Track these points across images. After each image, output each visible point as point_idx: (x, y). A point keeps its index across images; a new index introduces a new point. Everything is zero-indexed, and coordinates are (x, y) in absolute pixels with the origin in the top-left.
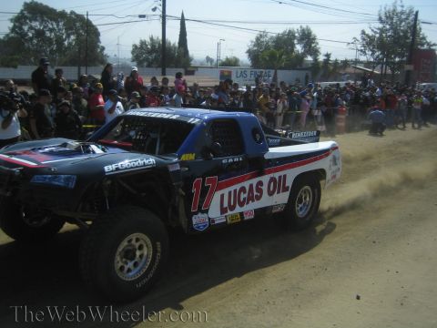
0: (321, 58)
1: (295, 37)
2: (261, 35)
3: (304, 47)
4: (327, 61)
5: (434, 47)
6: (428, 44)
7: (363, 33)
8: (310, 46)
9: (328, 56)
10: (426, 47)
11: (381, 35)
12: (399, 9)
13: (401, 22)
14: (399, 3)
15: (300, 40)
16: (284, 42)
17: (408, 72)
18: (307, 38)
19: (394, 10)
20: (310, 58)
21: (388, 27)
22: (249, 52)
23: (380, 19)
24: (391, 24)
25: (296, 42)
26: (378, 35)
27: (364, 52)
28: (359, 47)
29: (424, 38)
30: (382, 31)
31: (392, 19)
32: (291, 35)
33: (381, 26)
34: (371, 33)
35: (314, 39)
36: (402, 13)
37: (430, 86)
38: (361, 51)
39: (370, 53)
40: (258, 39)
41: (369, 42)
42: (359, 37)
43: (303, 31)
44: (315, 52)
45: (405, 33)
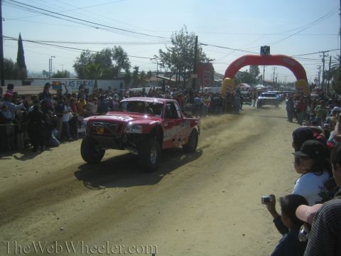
0: (132, 70)
1: (111, 55)
2: (84, 53)
3: (119, 62)
4: (136, 72)
5: (211, 62)
6: (208, 59)
7: (161, 51)
8: (123, 61)
9: (136, 68)
10: (206, 61)
11: (173, 52)
12: (185, 35)
13: (188, 43)
14: (184, 30)
15: (115, 58)
16: (103, 58)
17: (194, 79)
18: (120, 55)
19: (182, 36)
20: (123, 71)
21: (179, 47)
22: (75, 66)
23: (173, 41)
24: (181, 45)
25: (112, 58)
26: (171, 53)
27: (162, 65)
28: (159, 61)
29: (204, 55)
30: (174, 50)
31: (181, 41)
32: (107, 53)
33: (174, 46)
34: (166, 51)
35: (126, 56)
36: (187, 37)
37: (210, 89)
38: (161, 64)
39: (167, 66)
40: (82, 56)
41: (166, 58)
42: (158, 55)
43: (117, 50)
44: (127, 66)
45: (191, 51)
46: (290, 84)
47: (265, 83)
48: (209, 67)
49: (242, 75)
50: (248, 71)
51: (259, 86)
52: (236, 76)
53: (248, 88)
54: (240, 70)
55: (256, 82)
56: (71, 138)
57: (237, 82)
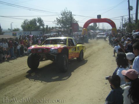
0: (45, 27)
2: (25, 21)
3: (40, 24)
4: (47, 28)
5: (77, 22)
6: (76, 21)
7: (57, 18)
9: (47, 26)
10: (75, 22)
11: (62, 19)
12: (66, 11)
13: (67, 15)
14: (66, 10)
15: (38, 22)
16: (33, 22)
17: (71, 29)
18: (40, 21)
20: (42, 27)
21: (64, 17)
22: (22, 26)
24: (65, 16)
25: (37, 22)
26: (61, 19)
27: (58, 24)
28: (56, 23)
29: (74, 20)
30: (62, 18)
31: (65, 14)
32: (35, 20)
33: (62, 16)
34: (59, 19)
35: (42, 21)
36: (67, 12)
37: (78, 34)
39: (60, 24)
40: (24, 22)
41: (59, 21)
42: (56, 20)
43: (38, 19)
44: (43, 25)
45: (69, 18)
46: (109, 30)
47: (100, 30)
48: (77, 24)
49: (90, 27)
50: (93, 25)
51: (97, 31)
52: (88, 27)
53: (93, 32)
54: (89, 25)
55: (96, 30)
56: (21, 56)
57: (88, 30)
